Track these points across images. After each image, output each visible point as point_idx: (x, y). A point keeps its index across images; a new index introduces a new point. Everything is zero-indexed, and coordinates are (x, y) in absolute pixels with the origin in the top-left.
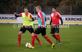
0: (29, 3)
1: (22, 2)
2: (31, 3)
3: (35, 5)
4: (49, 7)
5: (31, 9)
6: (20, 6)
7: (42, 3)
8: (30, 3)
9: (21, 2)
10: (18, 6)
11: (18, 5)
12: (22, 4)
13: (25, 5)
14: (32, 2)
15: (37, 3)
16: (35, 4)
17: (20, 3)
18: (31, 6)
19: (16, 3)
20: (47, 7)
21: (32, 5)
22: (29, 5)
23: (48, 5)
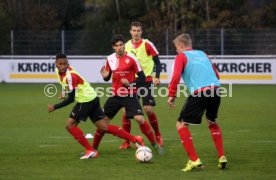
0: (205, 18)
1: (183, 17)
2: (211, 19)
3: (224, 24)
4: (267, 29)
5: (212, 38)
6: (175, 30)
7: (245, 17)
8: (209, 20)
9: (180, 15)
10: (170, 27)
11: (171, 24)
12: (183, 22)
13: (192, 25)
14: (214, 16)
15: (230, 19)
16: (222, 21)
17: (176, 21)
18: (211, 28)
19: (162, 19)
20: (260, 29)
21: (213, 23)
22: (204, 25)
23: (266, 25)
